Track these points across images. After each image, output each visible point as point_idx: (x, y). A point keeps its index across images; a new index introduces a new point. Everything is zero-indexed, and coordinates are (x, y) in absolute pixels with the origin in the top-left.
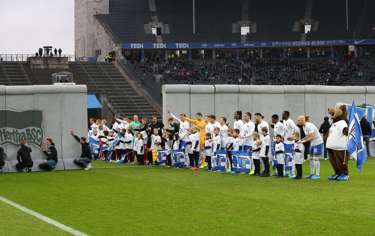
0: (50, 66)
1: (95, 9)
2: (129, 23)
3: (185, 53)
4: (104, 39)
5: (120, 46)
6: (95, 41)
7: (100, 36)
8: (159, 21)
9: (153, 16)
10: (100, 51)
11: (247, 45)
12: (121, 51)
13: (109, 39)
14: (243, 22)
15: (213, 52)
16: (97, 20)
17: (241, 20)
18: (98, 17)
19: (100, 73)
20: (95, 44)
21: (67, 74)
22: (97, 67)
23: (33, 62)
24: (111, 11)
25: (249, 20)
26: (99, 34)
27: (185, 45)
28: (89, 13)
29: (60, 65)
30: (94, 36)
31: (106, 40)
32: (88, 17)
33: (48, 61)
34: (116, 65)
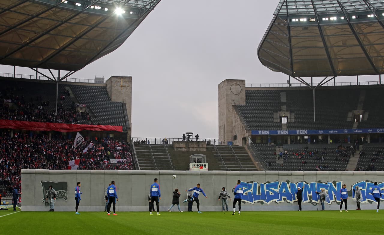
0: (191, 149)
1: (233, 101)
2: (261, 112)
3: (307, 138)
4: (239, 126)
5: (250, 132)
6: (233, 128)
7: (237, 124)
8: (287, 111)
9: (282, 106)
10: (237, 136)
11: (357, 131)
12: (250, 137)
13: (242, 126)
14: (357, 111)
15: (328, 137)
16: (235, 110)
17: (356, 109)
18: (236, 107)
19: (232, 155)
20: (233, 130)
21: (202, 156)
22: (230, 150)
23: (176, 145)
24: (248, 102)
25: (363, 109)
26: (236, 122)
27: (304, 132)
28: (229, 104)
29: (199, 148)
30: (232, 124)
31: (240, 127)
32: (228, 108)
33: (189, 145)
34: (246, 148)
